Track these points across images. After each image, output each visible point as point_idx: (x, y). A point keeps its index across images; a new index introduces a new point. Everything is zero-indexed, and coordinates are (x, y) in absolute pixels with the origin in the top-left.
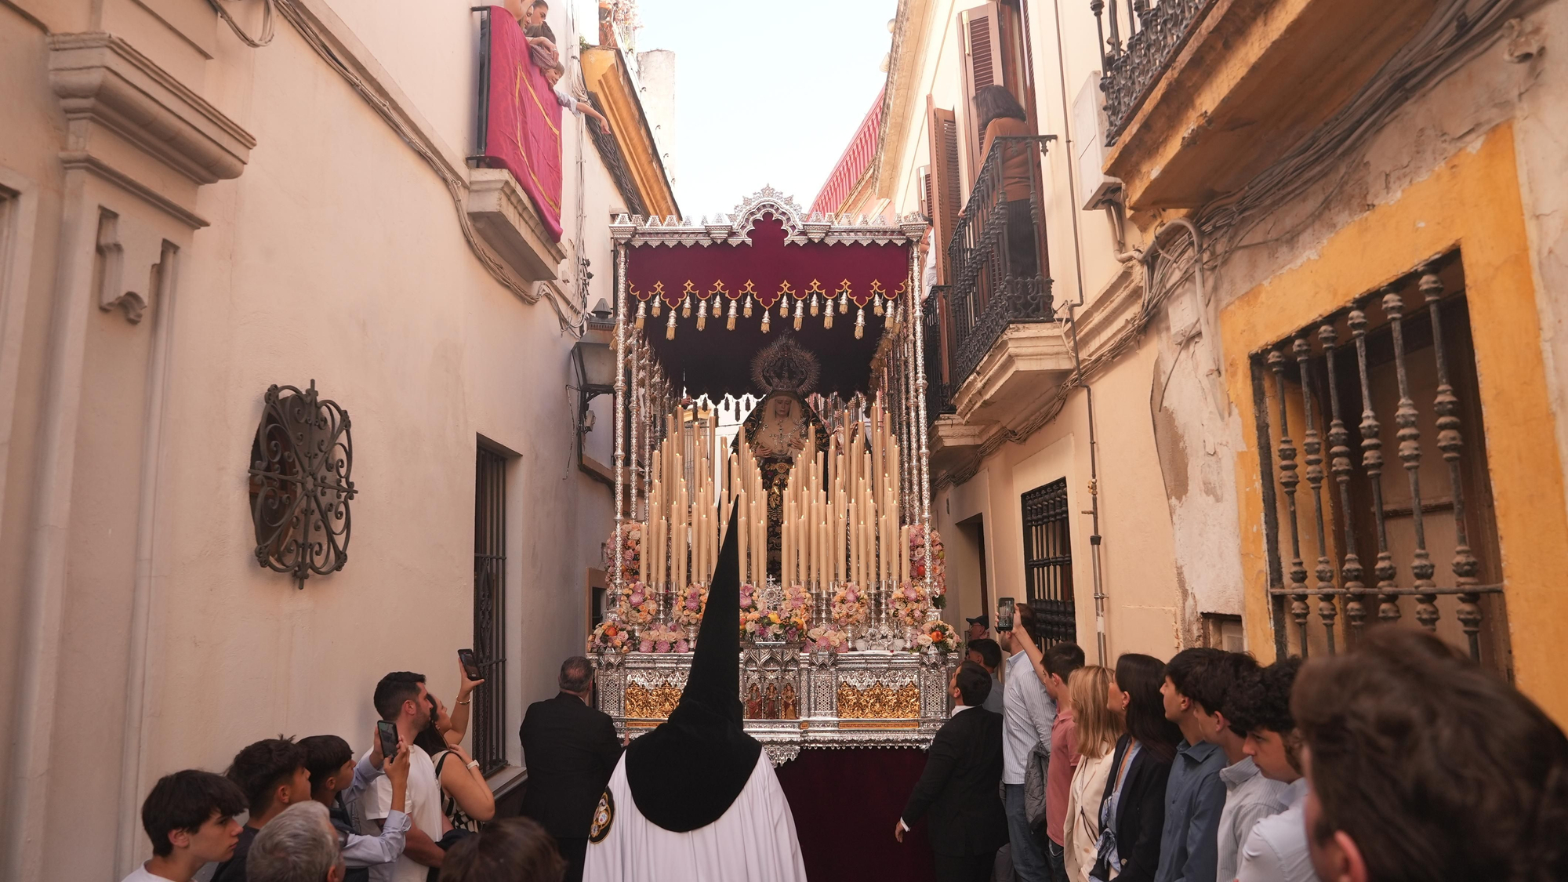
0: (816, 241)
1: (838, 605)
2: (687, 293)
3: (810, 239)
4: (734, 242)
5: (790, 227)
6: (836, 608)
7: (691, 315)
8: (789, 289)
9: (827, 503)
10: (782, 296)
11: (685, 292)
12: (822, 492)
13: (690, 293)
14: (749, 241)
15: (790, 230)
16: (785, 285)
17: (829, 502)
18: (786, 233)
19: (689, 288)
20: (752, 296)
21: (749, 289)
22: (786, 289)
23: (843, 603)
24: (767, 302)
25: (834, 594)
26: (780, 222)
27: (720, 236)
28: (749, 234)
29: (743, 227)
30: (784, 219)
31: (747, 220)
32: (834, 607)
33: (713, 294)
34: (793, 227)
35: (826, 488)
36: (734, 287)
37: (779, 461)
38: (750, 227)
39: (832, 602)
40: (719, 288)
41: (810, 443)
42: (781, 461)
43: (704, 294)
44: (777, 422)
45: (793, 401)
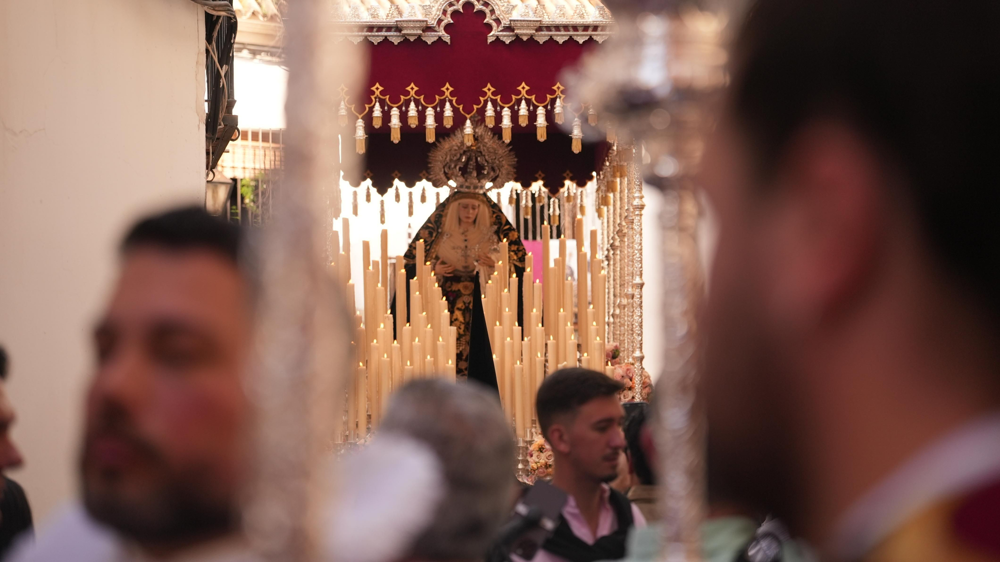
0: (525, 38)
1: (535, 454)
2: (375, 98)
3: (517, 36)
4: (430, 39)
5: (494, 20)
6: (533, 458)
7: (383, 124)
8: (493, 94)
9: (523, 339)
10: (486, 102)
11: (373, 97)
12: (517, 328)
13: (379, 98)
14: (447, 38)
15: (494, 24)
16: (489, 89)
17: (526, 339)
18: (489, 27)
19: (377, 93)
20: (451, 102)
21: (447, 93)
22: (489, 94)
23: (541, 452)
24: (468, 110)
25: (531, 442)
26: (482, 14)
27: (412, 32)
28: (448, 28)
29: (440, 21)
30: (487, 11)
31: (445, 12)
32: (532, 456)
33: (405, 100)
34: (498, 21)
35: (521, 323)
36: (430, 93)
37: (462, 279)
38: (448, 19)
39: (529, 451)
40: (412, 93)
41: (502, 263)
42: (466, 280)
43: (395, 100)
44: (461, 231)
45: (482, 206)
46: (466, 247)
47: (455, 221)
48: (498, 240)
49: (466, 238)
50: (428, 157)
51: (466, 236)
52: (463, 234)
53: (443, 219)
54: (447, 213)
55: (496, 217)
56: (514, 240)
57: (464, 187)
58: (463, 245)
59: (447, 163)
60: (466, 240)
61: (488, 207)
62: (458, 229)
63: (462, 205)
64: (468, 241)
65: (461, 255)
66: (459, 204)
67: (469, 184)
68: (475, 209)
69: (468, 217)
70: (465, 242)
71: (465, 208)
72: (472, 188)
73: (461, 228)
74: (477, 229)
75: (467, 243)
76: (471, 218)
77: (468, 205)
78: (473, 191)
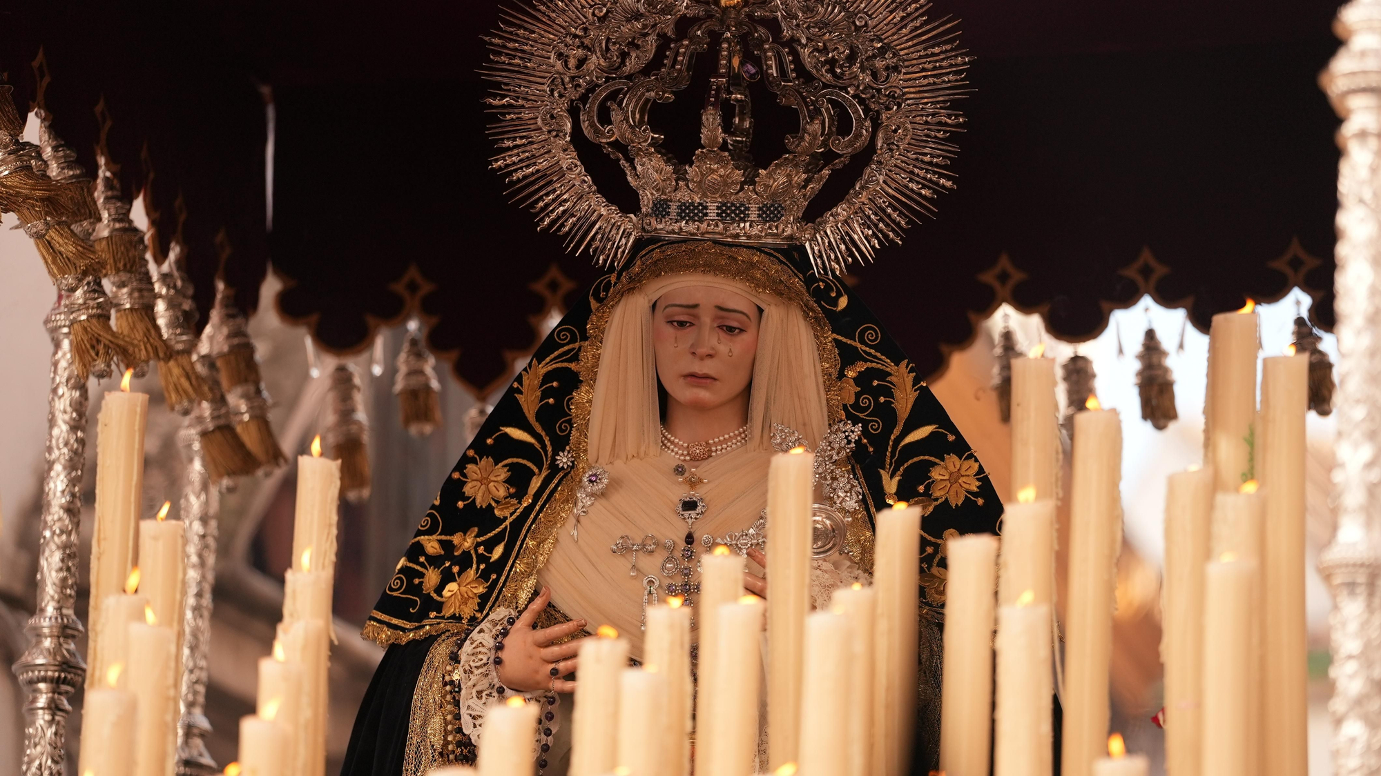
44: (673, 457)
45: (774, 313)
46: (690, 539)
47: (641, 404)
48: (864, 501)
49: (695, 494)
50: (483, 53)
51: (693, 483)
52: (679, 470)
53: (580, 396)
54: (597, 358)
55: (861, 380)
56: (957, 500)
57: (674, 209)
58: (674, 532)
59: (592, 88)
60: (690, 505)
61: (815, 323)
62: (654, 450)
63: (667, 310)
64: (699, 509)
65: (657, 583)
66: (651, 305)
67: (698, 195)
68: (737, 331)
69: (699, 374)
70: (686, 514)
71: (682, 324)
72: (712, 213)
73: (672, 443)
74: (761, 447)
75: (696, 519)
76: (718, 382)
77: (696, 306)
78: (717, 230)
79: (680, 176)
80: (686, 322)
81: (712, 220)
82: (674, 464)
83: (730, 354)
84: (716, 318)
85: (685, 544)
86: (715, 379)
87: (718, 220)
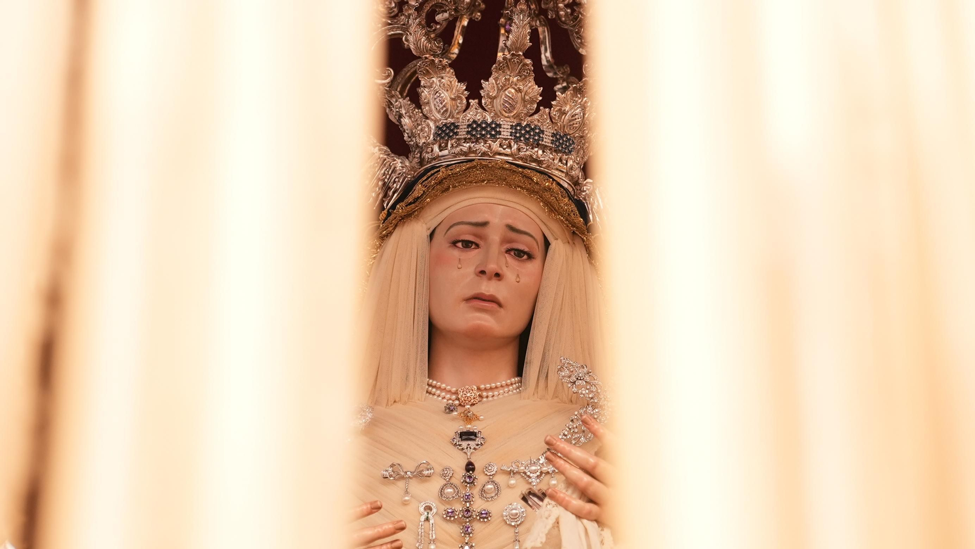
45: (561, 248)
49: (472, 427)
51: (468, 419)
52: (451, 409)
58: (452, 461)
62: (419, 393)
63: (452, 230)
64: (478, 441)
65: (434, 510)
66: (429, 234)
67: (490, 114)
68: (525, 257)
69: (485, 295)
70: (464, 444)
71: (467, 244)
72: (506, 133)
73: (439, 388)
74: (536, 394)
75: (475, 449)
76: (502, 310)
77: (484, 224)
78: (508, 151)
79: (474, 92)
80: (472, 243)
81: (506, 139)
82: (443, 406)
83: (518, 280)
84: (505, 240)
85: (465, 472)
86: (500, 305)
87: (511, 139)
